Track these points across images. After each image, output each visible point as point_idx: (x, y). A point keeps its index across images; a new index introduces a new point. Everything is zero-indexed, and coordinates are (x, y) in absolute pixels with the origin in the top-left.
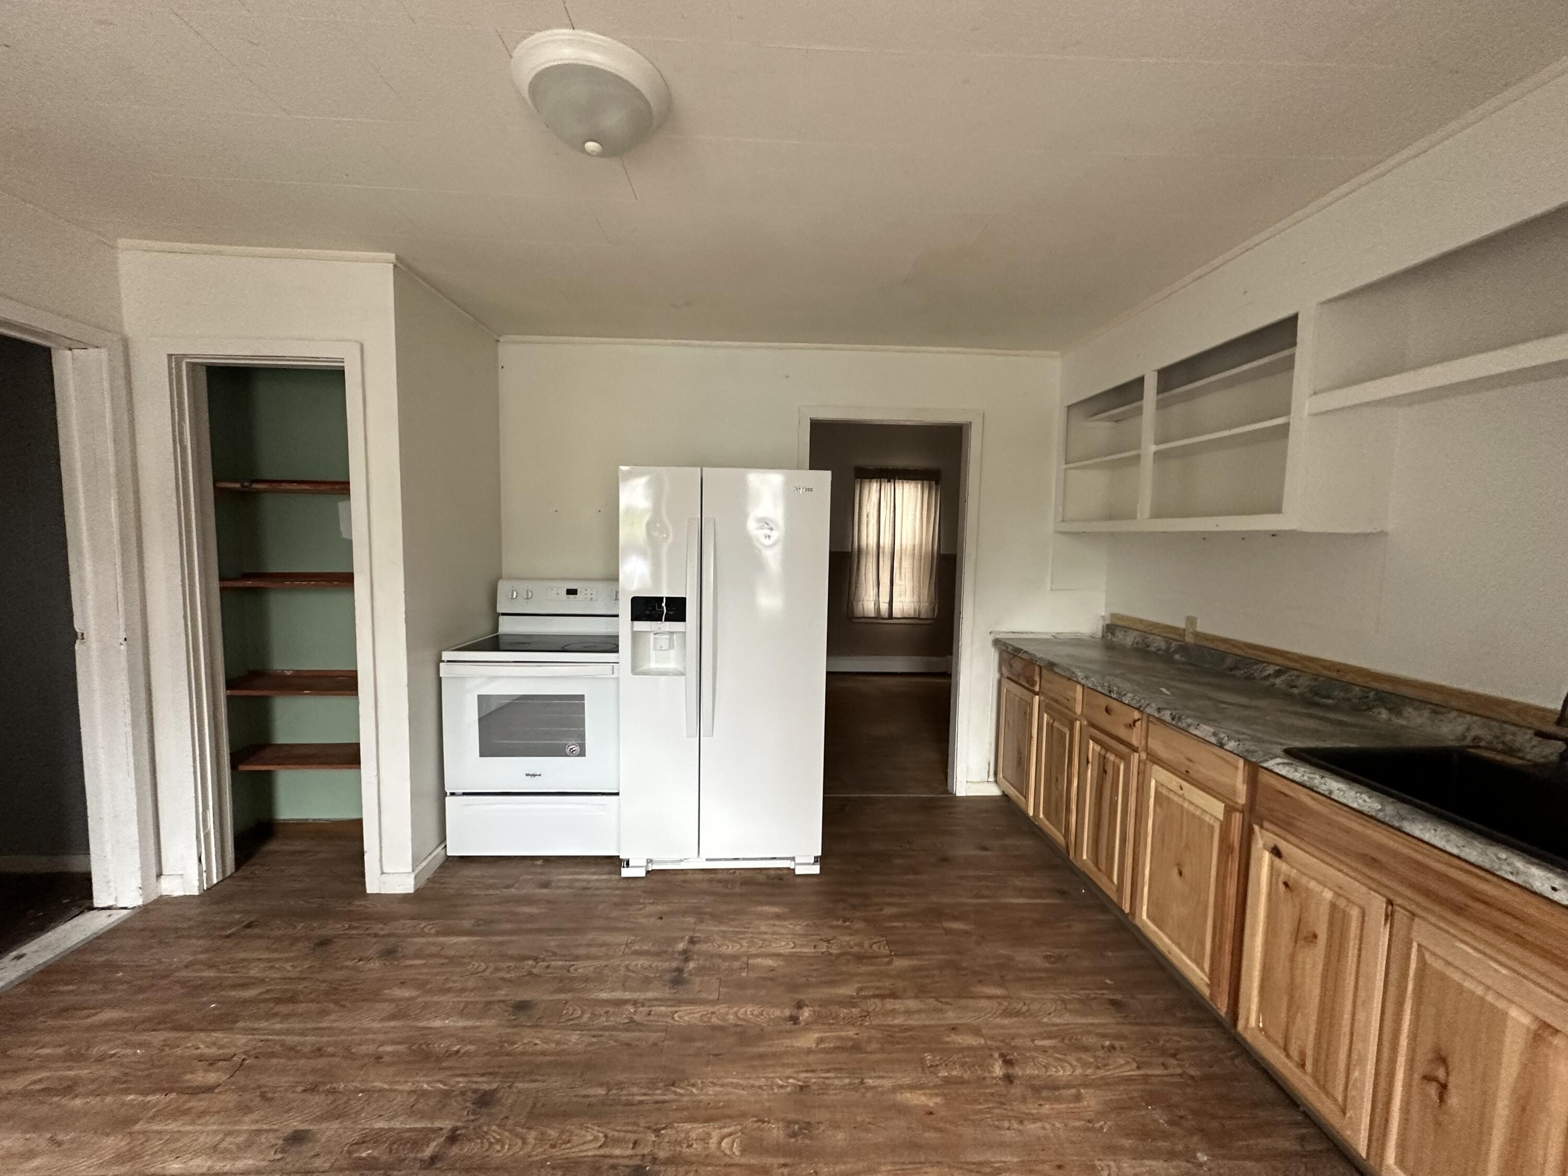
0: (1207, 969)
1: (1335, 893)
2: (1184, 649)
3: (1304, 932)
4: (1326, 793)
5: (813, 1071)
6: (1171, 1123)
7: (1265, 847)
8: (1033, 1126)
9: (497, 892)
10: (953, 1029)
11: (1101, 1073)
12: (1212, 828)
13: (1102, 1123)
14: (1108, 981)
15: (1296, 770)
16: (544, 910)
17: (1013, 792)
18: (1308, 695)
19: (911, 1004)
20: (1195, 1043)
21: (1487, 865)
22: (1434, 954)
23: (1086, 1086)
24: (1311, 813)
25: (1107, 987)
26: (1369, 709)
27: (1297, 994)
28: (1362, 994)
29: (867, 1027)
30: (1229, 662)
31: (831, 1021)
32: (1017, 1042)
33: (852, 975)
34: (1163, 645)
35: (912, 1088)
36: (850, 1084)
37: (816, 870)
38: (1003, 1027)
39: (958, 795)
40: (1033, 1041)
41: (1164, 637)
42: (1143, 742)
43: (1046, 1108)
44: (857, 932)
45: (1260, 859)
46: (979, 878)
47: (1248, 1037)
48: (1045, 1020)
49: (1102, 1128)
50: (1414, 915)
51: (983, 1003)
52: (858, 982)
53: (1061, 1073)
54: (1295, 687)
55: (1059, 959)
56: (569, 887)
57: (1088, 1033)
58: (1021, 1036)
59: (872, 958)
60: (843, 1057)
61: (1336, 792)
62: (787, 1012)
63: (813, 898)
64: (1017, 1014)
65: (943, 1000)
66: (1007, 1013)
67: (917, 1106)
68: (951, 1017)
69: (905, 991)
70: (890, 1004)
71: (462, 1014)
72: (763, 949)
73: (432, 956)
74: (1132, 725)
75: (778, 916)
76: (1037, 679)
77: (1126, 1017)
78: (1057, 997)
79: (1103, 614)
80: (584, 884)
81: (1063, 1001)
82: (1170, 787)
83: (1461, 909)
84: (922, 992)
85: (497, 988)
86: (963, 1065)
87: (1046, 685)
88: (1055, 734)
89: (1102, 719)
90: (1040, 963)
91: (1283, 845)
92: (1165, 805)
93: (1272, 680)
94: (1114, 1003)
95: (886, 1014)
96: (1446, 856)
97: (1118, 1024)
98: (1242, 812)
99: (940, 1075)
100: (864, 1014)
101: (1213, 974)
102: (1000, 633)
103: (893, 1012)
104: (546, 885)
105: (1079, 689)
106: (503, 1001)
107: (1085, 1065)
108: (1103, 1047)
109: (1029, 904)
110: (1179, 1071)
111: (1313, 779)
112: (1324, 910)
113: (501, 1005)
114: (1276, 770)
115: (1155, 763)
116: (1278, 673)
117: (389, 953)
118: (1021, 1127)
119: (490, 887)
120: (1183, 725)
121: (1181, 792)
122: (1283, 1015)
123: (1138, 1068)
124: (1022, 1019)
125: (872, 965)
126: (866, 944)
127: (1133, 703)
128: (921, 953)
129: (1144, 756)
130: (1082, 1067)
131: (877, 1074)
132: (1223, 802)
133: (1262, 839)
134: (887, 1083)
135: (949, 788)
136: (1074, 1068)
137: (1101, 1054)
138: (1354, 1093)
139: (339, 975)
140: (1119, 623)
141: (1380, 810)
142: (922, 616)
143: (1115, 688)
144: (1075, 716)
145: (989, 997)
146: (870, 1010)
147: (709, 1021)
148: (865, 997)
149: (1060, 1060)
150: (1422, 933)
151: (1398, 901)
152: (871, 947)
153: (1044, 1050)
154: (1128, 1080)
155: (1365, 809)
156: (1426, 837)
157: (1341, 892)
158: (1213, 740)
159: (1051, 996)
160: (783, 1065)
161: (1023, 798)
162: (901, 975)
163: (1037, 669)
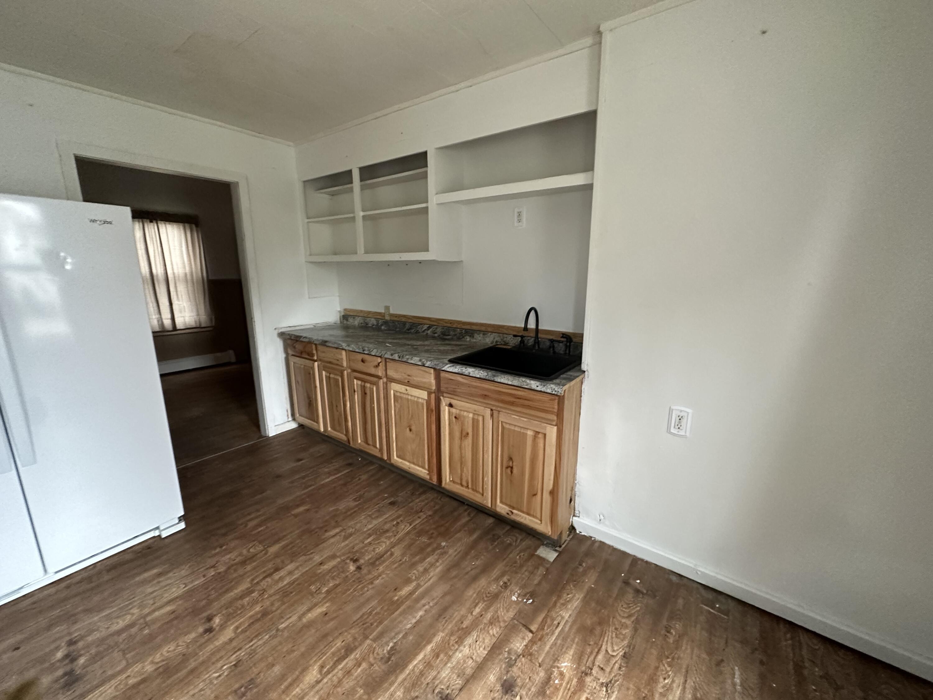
0: (427, 467)
1: (474, 414)
2: (386, 323)
3: (464, 433)
4: (468, 374)
5: (239, 650)
6: (429, 539)
7: (446, 405)
8: (378, 581)
10: (321, 564)
11: (397, 537)
12: (423, 404)
13: (405, 558)
14: (386, 495)
15: (456, 368)
17: (307, 422)
18: (441, 336)
19: (290, 567)
20: (426, 501)
21: (519, 385)
22: (506, 423)
23: (393, 547)
24: (463, 384)
25: (386, 498)
26: (463, 337)
27: (463, 460)
28: (485, 449)
29: (267, 598)
30: (407, 326)
31: (239, 612)
32: (356, 548)
33: (242, 576)
34: (375, 323)
35: (310, 610)
36: (270, 637)
37: (182, 526)
38: (347, 545)
39: (270, 436)
40: (363, 543)
41: (375, 318)
42: (384, 373)
43: (381, 568)
44: (234, 548)
45: (444, 411)
46: (303, 478)
47: (447, 487)
48: (365, 530)
49: (406, 560)
50: (499, 411)
51: (332, 540)
52: (248, 577)
53: (381, 549)
54: (436, 333)
55: (361, 497)
57: (386, 523)
58: (357, 544)
59: (252, 558)
60: (257, 626)
61: (471, 373)
62: (201, 630)
63: (187, 546)
64: (351, 535)
65: (309, 553)
66: (346, 538)
67: (316, 617)
68: (317, 558)
69: (283, 562)
70: (276, 576)
72: (156, 605)
74: (377, 366)
75: (160, 575)
76: (315, 352)
77: (398, 507)
78: (366, 515)
79: (339, 309)
81: (370, 516)
82: (401, 391)
83: (513, 403)
84: (293, 556)
86: (333, 578)
87: (322, 355)
88: (332, 381)
89: (360, 366)
90: (353, 504)
91: (454, 402)
92: (400, 401)
93: (426, 332)
94: (392, 504)
95: (277, 582)
96: (507, 386)
97: (396, 512)
98: (434, 393)
99: (323, 592)
100: (261, 592)
101: (430, 470)
102: (281, 328)
103: (281, 579)
105: (344, 353)
107: (389, 538)
108: (394, 526)
109: (336, 478)
110: (425, 516)
111: (463, 370)
112: (471, 422)
114: (448, 370)
115: (392, 382)
116: (429, 328)
118: (373, 586)
120: (404, 360)
121: (406, 392)
122: (459, 471)
123: (410, 525)
124: (354, 536)
125: (254, 561)
126: (245, 552)
127: (377, 354)
128: (285, 536)
129: (385, 380)
130: (389, 540)
131: (285, 618)
132: (426, 391)
133: (444, 402)
134: (294, 618)
135: (263, 434)
136: (385, 542)
137: (394, 529)
138: (486, 486)
140: (348, 313)
141: (487, 376)
142: (203, 325)
143: (366, 348)
144: (342, 368)
145: (333, 536)
146: (265, 587)
147: (126, 684)
148: (258, 583)
149: (378, 543)
150: (503, 418)
151: (494, 408)
152: (248, 551)
153: (370, 543)
154: (408, 533)
155: (482, 377)
156: (502, 380)
157: (475, 412)
158: (420, 363)
159: (363, 517)
160: (213, 663)
161: (315, 424)
162: (277, 555)
163: (314, 346)
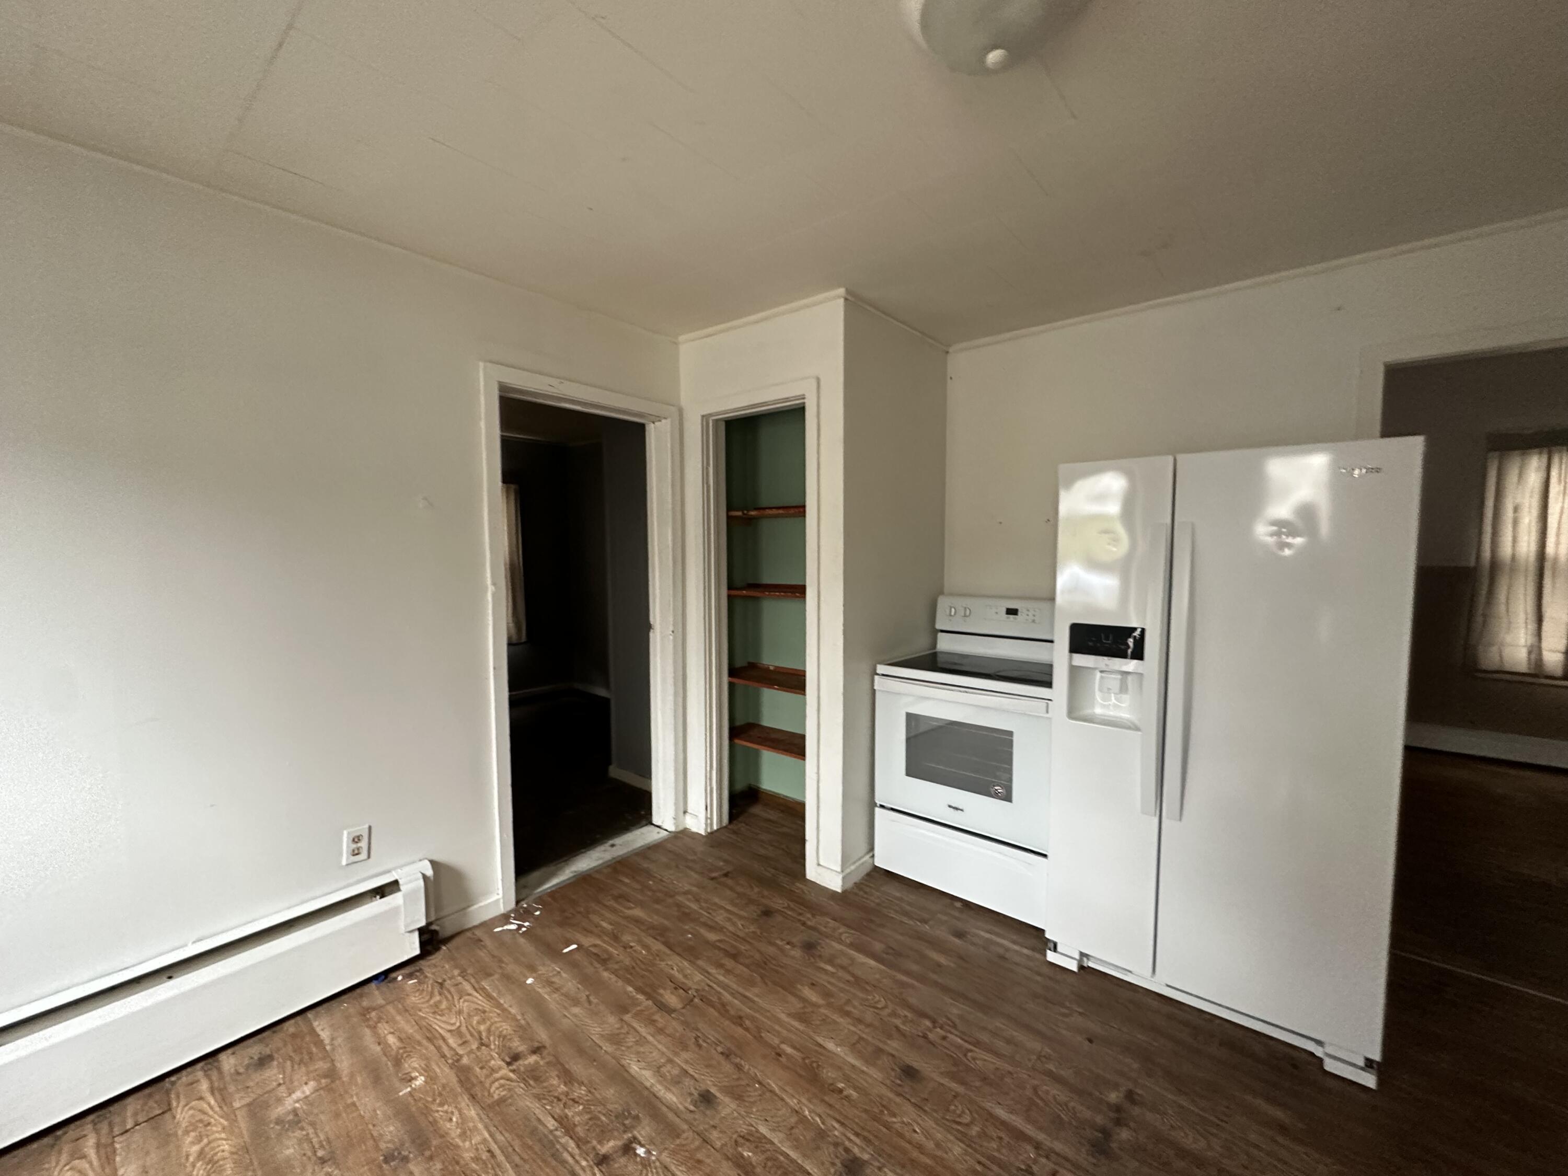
9: (911, 922)
16: (952, 965)
37: (1369, 1080)
56: (985, 948)
71: (853, 1047)
73: (843, 968)
80: (1001, 951)
85: (890, 1037)
104: (960, 935)
106: (893, 1056)
113: (890, 1058)
117: (809, 947)
119: (906, 914)
139: (771, 950)
